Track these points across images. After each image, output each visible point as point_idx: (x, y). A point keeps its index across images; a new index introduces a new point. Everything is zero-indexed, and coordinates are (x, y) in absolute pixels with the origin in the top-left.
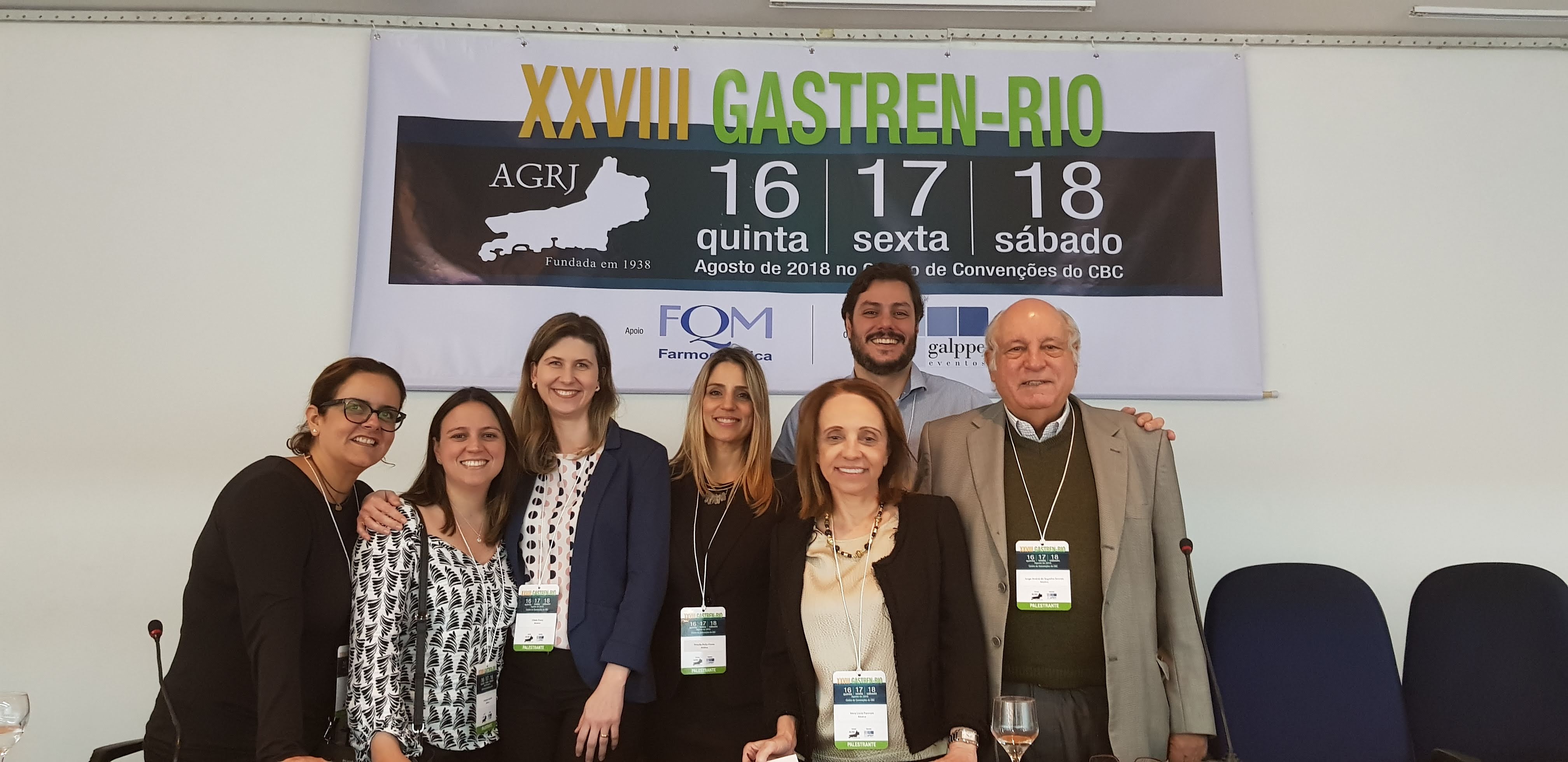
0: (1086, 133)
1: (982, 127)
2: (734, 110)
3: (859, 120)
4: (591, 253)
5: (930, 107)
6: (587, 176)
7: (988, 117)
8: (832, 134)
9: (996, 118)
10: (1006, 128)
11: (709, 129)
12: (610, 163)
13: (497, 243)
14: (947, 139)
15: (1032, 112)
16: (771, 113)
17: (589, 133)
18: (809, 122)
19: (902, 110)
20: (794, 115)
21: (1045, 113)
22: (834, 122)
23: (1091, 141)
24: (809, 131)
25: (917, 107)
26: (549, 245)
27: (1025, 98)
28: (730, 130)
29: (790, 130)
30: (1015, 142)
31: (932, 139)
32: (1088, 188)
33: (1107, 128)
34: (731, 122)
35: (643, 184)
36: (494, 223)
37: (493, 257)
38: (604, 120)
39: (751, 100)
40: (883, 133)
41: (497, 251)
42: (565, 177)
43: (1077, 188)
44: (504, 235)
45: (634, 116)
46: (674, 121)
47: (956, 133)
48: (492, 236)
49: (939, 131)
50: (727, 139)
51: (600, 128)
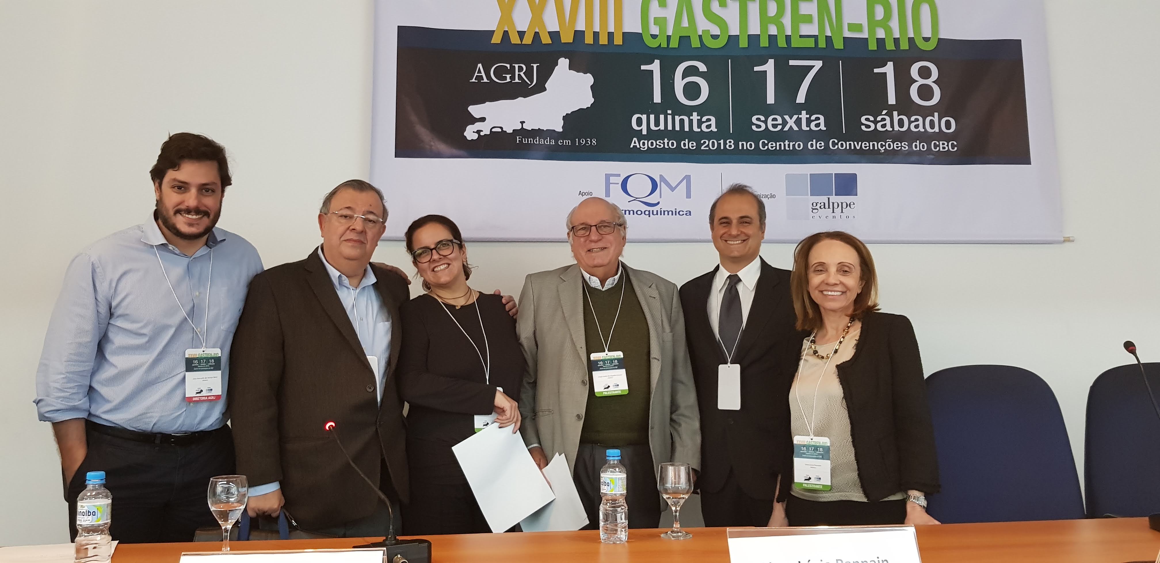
0: (927, 39)
1: (848, 34)
2: (657, 21)
3: (754, 29)
4: (551, 133)
5: (808, 19)
6: (545, 73)
7: (852, 27)
8: (733, 40)
9: (858, 27)
10: (865, 35)
11: (638, 36)
12: (563, 63)
13: (478, 126)
14: (822, 44)
15: (885, 23)
16: (685, 23)
17: (546, 40)
18: (716, 30)
19: (787, 21)
20: (704, 25)
21: (894, 24)
22: (734, 30)
23: (930, 46)
24: (715, 37)
25: (798, 19)
26: (519, 127)
27: (880, 12)
28: (654, 37)
29: (700, 36)
30: (873, 46)
31: (810, 43)
32: (929, 82)
33: (942, 36)
34: (655, 30)
35: (589, 79)
36: (475, 110)
37: (475, 136)
38: (557, 29)
39: (670, 13)
40: (772, 38)
41: (478, 132)
42: (529, 73)
43: (921, 81)
44: (483, 119)
45: (581, 26)
46: (612, 30)
47: (829, 39)
48: (473, 120)
49: (816, 37)
50: (652, 44)
51: (554, 35)
